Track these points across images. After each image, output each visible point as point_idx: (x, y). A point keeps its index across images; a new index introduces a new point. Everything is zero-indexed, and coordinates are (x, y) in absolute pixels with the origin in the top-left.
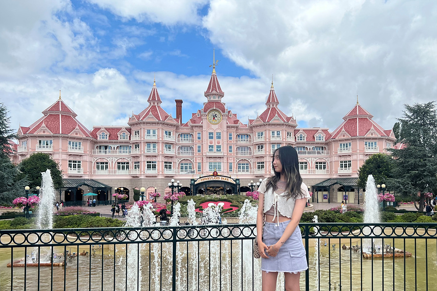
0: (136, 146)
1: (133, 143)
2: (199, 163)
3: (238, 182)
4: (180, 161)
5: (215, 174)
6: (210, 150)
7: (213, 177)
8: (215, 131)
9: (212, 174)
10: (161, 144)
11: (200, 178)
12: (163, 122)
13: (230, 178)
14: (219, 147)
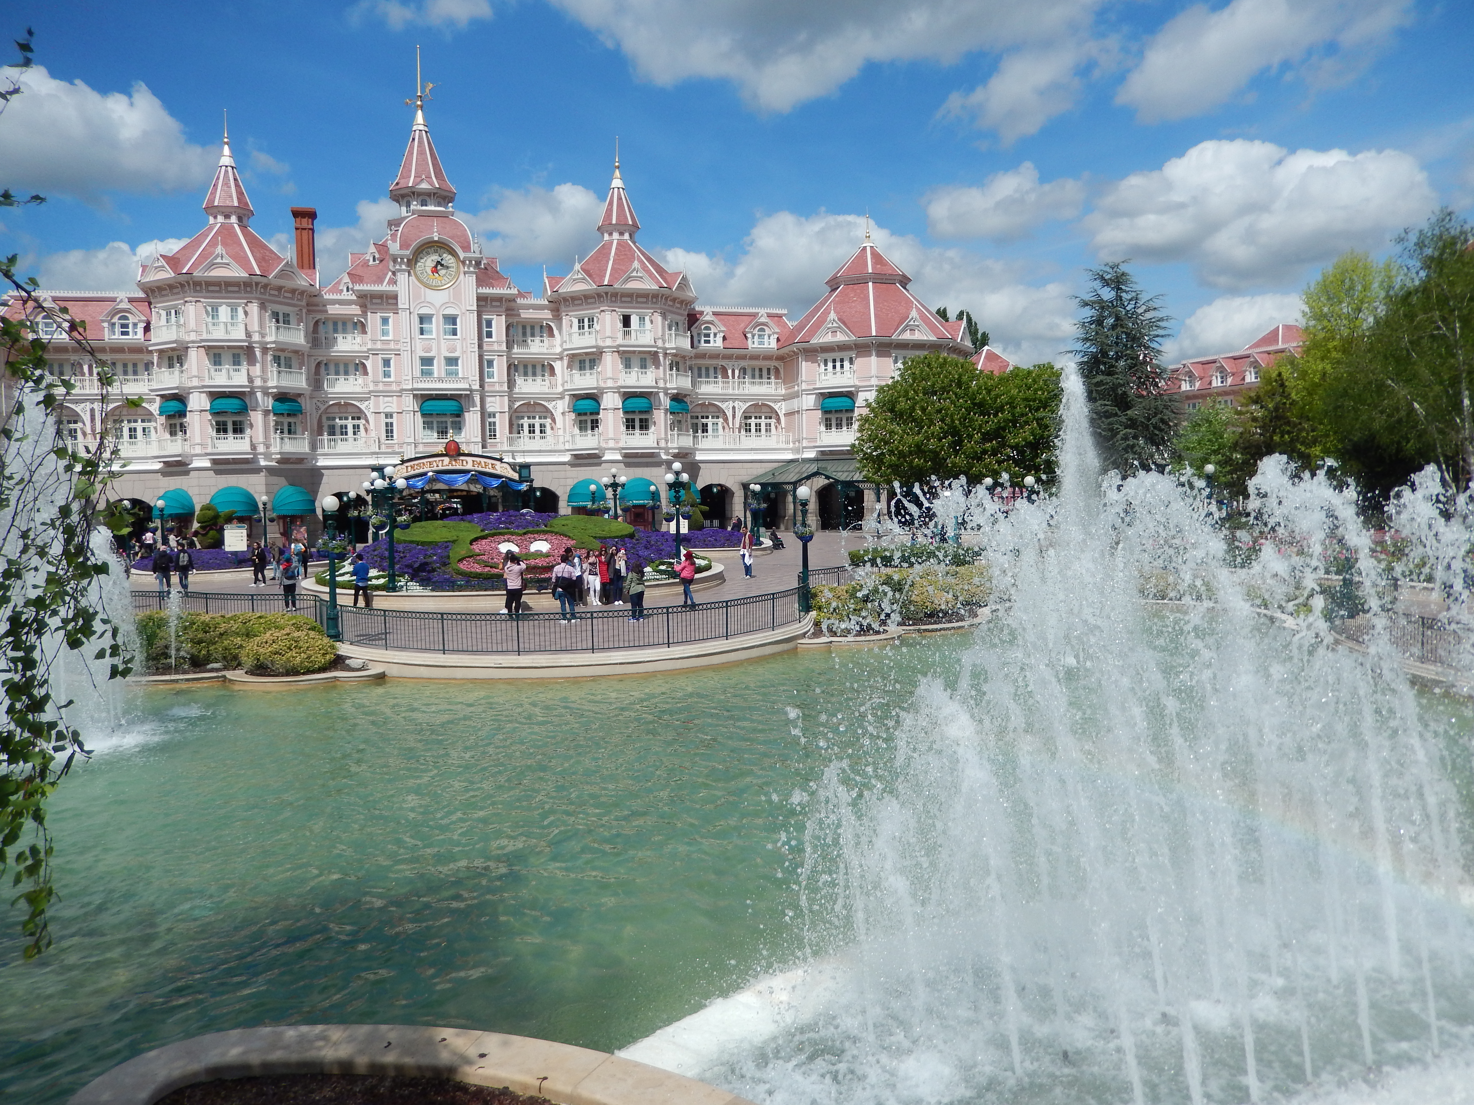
0: (170, 359)
1: (161, 352)
2: (388, 415)
3: (525, 472)
4: (323, 408)
5: (454, 451)
6: (426, 374)
7: (446, 460)
8: (438, 311)
9: (440, 449)
10: (258, 353)
11: (403, 462)
12: (264, 280)
13: (500, 460)
14: (452, 361)
